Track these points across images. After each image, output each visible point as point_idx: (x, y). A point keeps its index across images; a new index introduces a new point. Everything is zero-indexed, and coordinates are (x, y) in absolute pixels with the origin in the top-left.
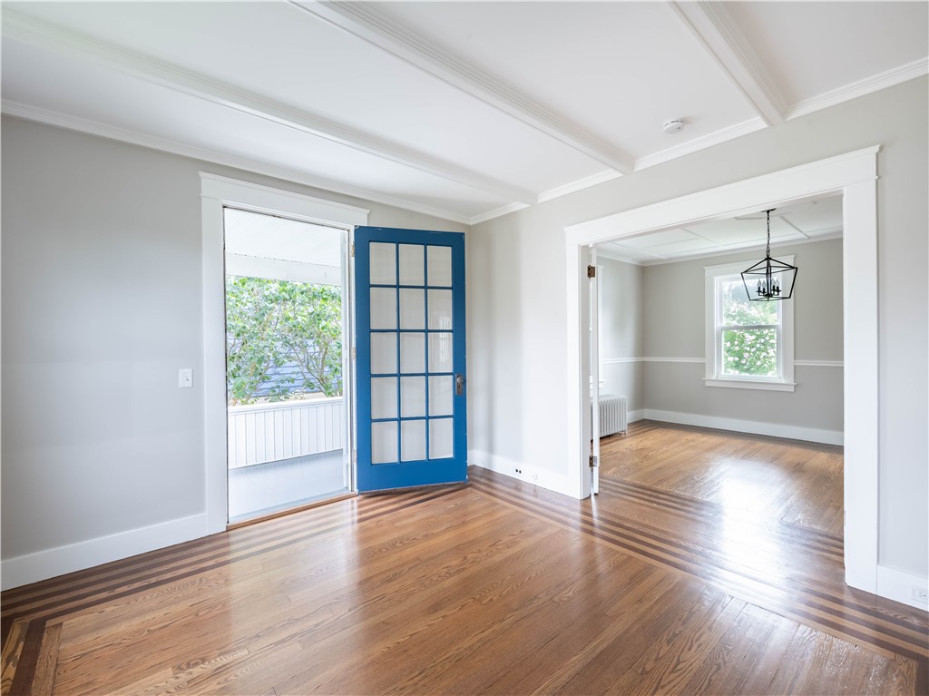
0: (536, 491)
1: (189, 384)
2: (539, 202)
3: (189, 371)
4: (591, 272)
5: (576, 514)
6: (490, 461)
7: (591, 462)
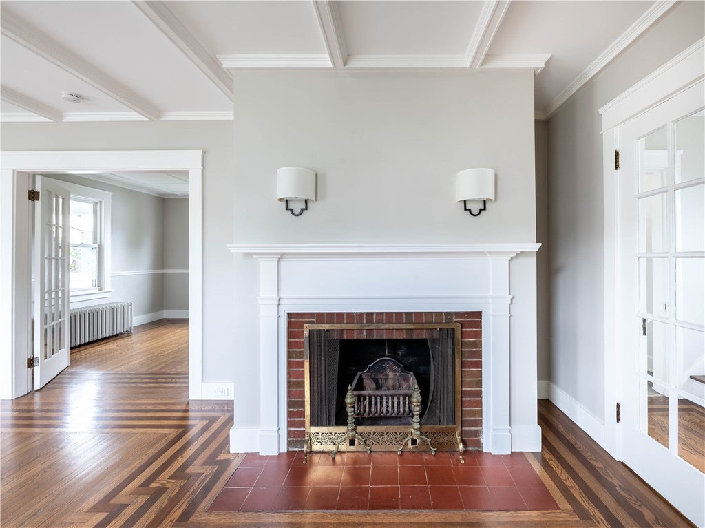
4: (33, 195)
7: (31, 363)
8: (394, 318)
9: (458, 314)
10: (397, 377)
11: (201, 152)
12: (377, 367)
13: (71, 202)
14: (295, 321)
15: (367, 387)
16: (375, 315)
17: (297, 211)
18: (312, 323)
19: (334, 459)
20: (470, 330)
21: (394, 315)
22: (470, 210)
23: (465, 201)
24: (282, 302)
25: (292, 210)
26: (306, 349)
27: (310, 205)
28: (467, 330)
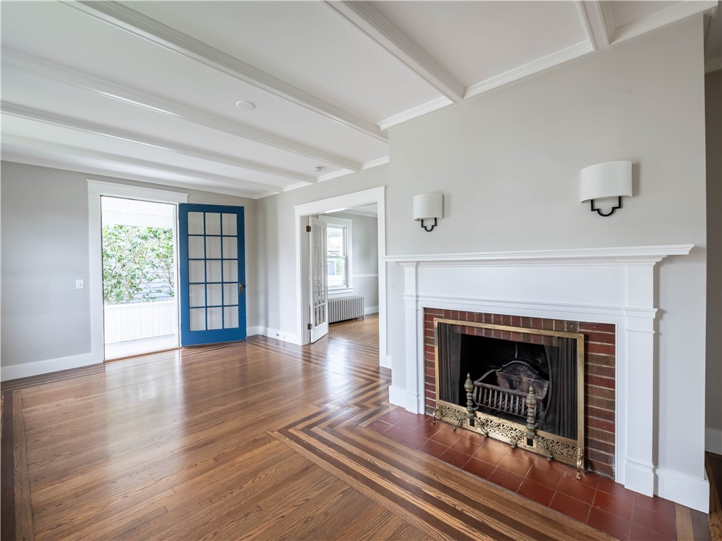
0: (285, 344)
1: (82, 287)
2: (284, 191)
3: (82, 281)
4: (308, 229)
5: (300, 353)
6: (266, 331)
7: (309, 327)
8: (511, 321)
9: (583, 325)
10: (531, 382)
11: (384, 187)
12: (511, 369)
13: (328, 228)
14: (429, 314)
15: (501, 384)
16: (493, 317)
17: (429, 228)
18: (441, 317)
19: (455, 430)
20: (599, 343)
21: (511, 318)
22: (598, 210)
23: (592, 201)
24: (420, 299)
25: (425, 227)
26: (436, 338)
27: (438, 222)
28: (595, 343)
